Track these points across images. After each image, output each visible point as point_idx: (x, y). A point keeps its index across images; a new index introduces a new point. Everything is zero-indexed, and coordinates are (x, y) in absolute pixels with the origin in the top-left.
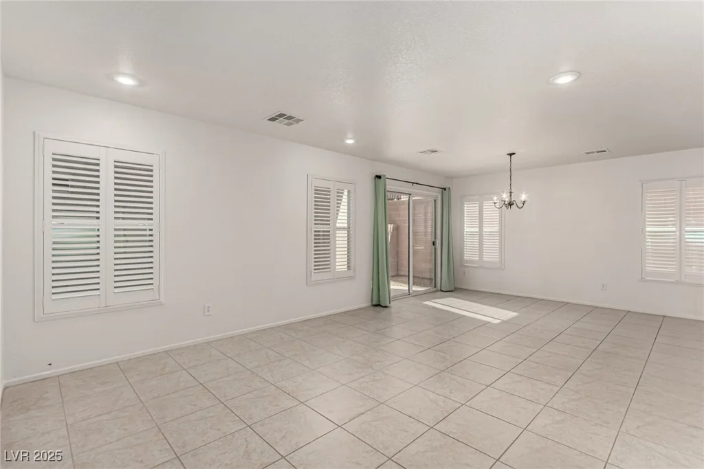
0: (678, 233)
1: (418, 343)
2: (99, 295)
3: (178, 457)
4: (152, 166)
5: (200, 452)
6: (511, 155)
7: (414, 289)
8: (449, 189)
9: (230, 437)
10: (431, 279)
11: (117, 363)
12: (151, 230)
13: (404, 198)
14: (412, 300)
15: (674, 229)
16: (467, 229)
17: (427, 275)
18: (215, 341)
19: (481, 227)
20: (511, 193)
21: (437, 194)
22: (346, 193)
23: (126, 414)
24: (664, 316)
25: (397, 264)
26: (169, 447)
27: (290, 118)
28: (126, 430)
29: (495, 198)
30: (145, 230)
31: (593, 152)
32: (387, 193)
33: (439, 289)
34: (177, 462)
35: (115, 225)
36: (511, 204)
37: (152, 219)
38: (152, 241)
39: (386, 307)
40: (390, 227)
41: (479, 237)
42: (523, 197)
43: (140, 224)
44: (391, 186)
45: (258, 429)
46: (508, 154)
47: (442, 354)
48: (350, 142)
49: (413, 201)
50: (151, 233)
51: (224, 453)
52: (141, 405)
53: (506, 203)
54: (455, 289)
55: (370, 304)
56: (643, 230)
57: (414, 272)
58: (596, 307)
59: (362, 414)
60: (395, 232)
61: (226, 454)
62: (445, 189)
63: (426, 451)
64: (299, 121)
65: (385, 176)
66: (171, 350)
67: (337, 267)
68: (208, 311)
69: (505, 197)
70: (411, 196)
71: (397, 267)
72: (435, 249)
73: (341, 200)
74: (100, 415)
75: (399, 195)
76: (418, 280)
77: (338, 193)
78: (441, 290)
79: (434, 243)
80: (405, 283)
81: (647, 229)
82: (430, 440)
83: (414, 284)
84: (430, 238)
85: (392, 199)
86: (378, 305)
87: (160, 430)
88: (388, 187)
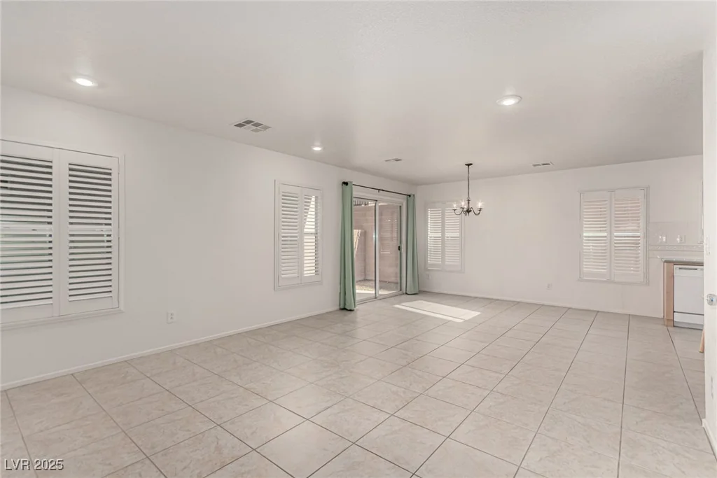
0: (609, 238)
1: (381, 343)
2: (52, 304)
3: (147, 457)
4: (111, 169)
5: (171, 451)
6: (469, 165)
7: (380, 293)
8: (414, 195)
9: (201, 436)
10: (397, 283)
11: (72, 374)
12: (110, 235)
13: (371, 204)
14: (378, 304)
15: (605, 234)
16: (430, 235)
17: (393, 279)
18: (180, 348)
19: (443, 233)
20: (469, 200)
21: (402, 200)
22: (313, 199)
23: (88, 423)
24: (598, 311)
25: (365, 269)
26: (137, 449)
27: (257, 125)
28: (90, 437)
29: (455, 206)
30: (103, 235)
31: (539, 165)
32: (354, 199)
33: (404, 292)
34: (147, 462)
35: (70, 231)
36: (468, 211)
37: (110, 224)
38: (110, 247)
39: (351, 310)
40: (356, 232)
41: (442, 242)
42: (480, 205)
43: (97, 230)
44: (357, 192)
45: (227, 426)
46: (466, 165)
47: (403, 351)
48: (317, 149)
49: (380, 207)
50: (109, 238)
51: (196, 450)
52: (104, 413)
53: (465, 210)
54: (420, 291)
55: (337, 308)
56: (581, 236)
57: (380, 277)
58: (543, 305)
59: (329, 407)
60: (363, 238)
61: (198, 451)
62: (410, 196)
63: (386, 435)
64: (266, 128)
65: (351, 182)
66: (132, 360)
67: (305, 272)
68: (172, 318)
69: (464, 204)
70: (377, 203)
71: (365, 272)
72: (401, 253)
73: (308, 206)
74: (59, 425)
75: (366, 201)
76: (385, 284)
77: (305, 198)
78: (406, 294)
79: (399, 248)
80: (371, 287)
81: (585, 234)
82: (391, 425)
83: (381, 288)
84: (395, 243)
85: (360, 205)
86: (344, 309)
87: (126, 434)
88: (355, 194)
